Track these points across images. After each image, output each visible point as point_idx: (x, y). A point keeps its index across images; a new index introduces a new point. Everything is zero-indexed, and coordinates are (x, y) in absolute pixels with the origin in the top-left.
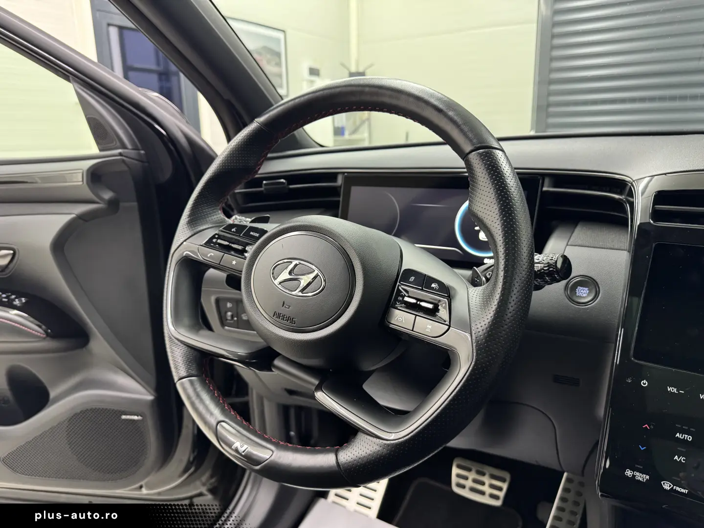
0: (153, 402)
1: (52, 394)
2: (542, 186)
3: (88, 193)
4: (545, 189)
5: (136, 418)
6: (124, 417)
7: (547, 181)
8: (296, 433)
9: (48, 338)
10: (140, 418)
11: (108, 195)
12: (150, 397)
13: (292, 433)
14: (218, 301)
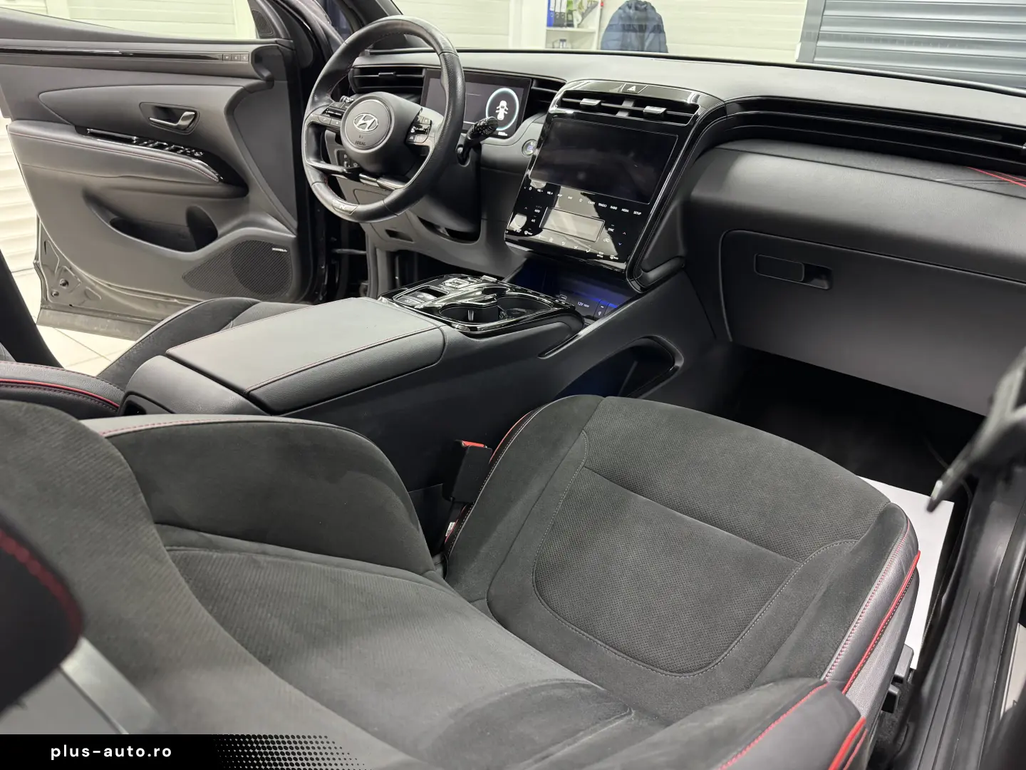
0: (295, 238)
1: (220, 232)
2: (532, 86)
3: (252, 71)
4: (533, 88)
5: (281, 250)
6: (274, 249)
7: (534, 82)
8: (400, 278)
9: (220, 183)
10: (285, 251)
11: (266, 74)
12: (293, 236)
13: (397, 278)
14: (338, 153)
